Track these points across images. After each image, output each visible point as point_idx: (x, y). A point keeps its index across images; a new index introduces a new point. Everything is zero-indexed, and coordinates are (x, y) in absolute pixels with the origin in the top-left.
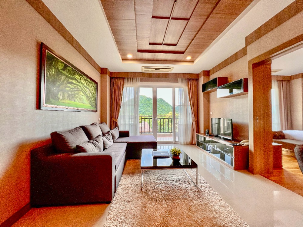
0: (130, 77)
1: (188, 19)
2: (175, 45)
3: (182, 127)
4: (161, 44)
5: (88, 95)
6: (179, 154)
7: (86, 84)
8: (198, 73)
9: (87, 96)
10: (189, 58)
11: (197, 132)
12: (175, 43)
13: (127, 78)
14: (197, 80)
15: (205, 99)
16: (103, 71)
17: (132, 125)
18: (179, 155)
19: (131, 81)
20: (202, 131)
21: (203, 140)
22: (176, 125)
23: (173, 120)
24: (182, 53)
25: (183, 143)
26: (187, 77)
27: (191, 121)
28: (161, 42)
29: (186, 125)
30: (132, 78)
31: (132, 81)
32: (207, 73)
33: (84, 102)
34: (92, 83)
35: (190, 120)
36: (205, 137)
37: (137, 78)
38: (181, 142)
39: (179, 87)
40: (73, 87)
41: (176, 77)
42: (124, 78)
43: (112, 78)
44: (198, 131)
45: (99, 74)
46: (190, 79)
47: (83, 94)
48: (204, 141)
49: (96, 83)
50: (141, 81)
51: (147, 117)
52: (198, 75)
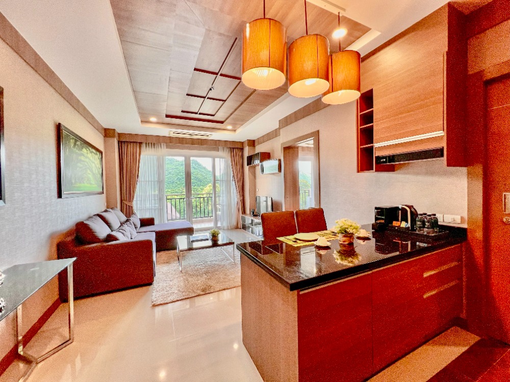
0: (150, 142)
1: (225, 101)
2: (213, 115)
3: (225, 208)
4: (196, 113)
5: (94, 172)
6: (218, 234)
7: (91, 158)
8: (242, 141)
9: (94, 174)
10: (230, 127)
11: (242, 214)
12: (213, 114)
13: (146, 143)
14: (242, 149)
15: (251, 174)
16: (108, 133)
17: (155, 210)
18: (217, 236)
19: (151, 146)
20: (248, 211)
21: (250, 222)
22: (217, 206)
23: (213, 198)
24: (222, 122)
25: (226, 228)
26: (229, 146)
27: (236, 200)
28: (196, 111)
29: (229, 205)
30: (154, 144)
31: (154, 147)
32: (252, 143)
33: (91, 182)
34: (97, 154)
35: (235, 197)
36: (253, 219)
37: (161, 144)
38: (224, 227)
39: (220, 157)
40: (82, 166)
41: (216, 145)
42: (141, 143)
43: (120, 143)
44: (244, 212)
45: (102, 137)
46: (233, 148)
47: (90, 173)
48: (252, 223)
49: (101, 153)
50: (167, 148)
51: (176, 197)
52: (242, 143)
